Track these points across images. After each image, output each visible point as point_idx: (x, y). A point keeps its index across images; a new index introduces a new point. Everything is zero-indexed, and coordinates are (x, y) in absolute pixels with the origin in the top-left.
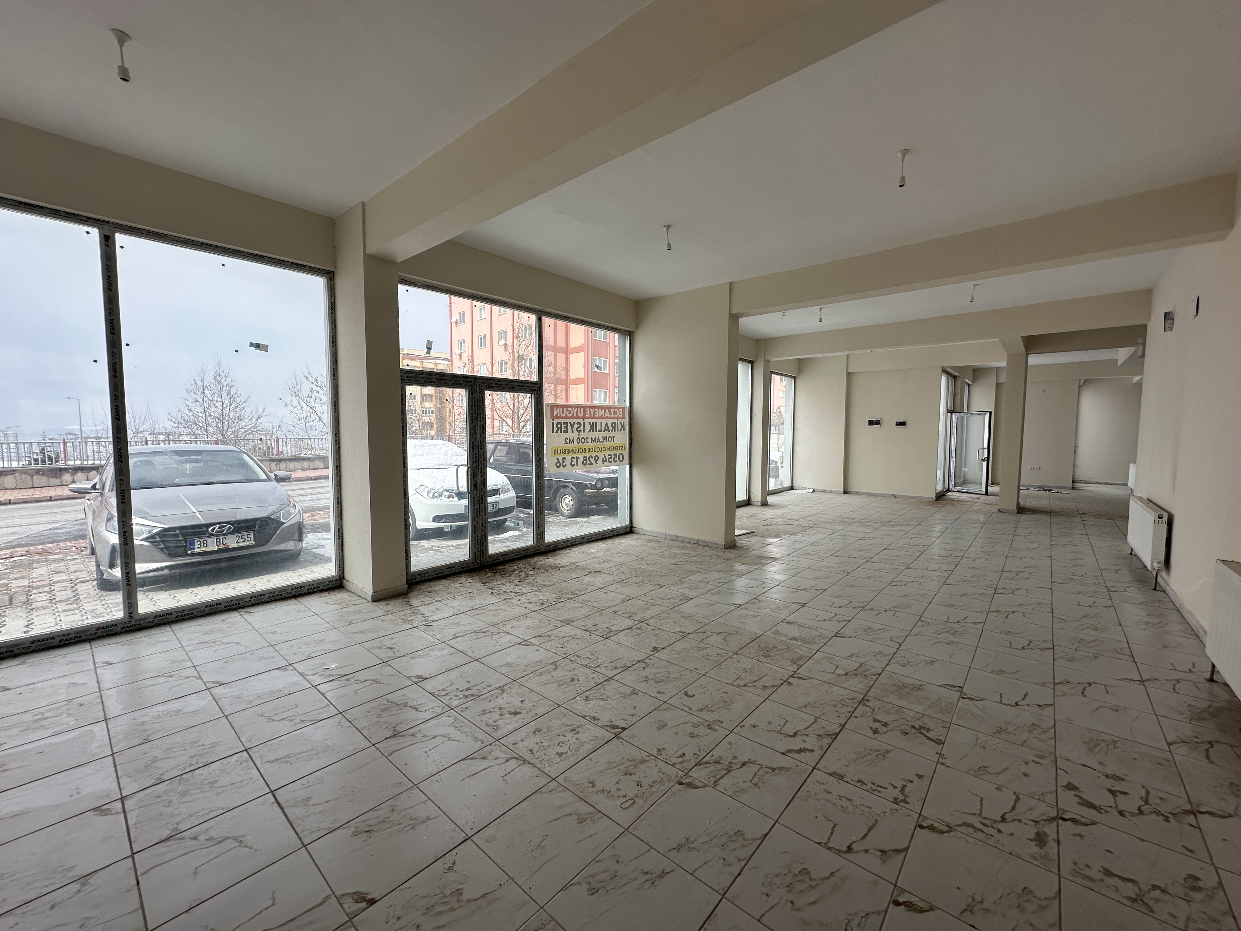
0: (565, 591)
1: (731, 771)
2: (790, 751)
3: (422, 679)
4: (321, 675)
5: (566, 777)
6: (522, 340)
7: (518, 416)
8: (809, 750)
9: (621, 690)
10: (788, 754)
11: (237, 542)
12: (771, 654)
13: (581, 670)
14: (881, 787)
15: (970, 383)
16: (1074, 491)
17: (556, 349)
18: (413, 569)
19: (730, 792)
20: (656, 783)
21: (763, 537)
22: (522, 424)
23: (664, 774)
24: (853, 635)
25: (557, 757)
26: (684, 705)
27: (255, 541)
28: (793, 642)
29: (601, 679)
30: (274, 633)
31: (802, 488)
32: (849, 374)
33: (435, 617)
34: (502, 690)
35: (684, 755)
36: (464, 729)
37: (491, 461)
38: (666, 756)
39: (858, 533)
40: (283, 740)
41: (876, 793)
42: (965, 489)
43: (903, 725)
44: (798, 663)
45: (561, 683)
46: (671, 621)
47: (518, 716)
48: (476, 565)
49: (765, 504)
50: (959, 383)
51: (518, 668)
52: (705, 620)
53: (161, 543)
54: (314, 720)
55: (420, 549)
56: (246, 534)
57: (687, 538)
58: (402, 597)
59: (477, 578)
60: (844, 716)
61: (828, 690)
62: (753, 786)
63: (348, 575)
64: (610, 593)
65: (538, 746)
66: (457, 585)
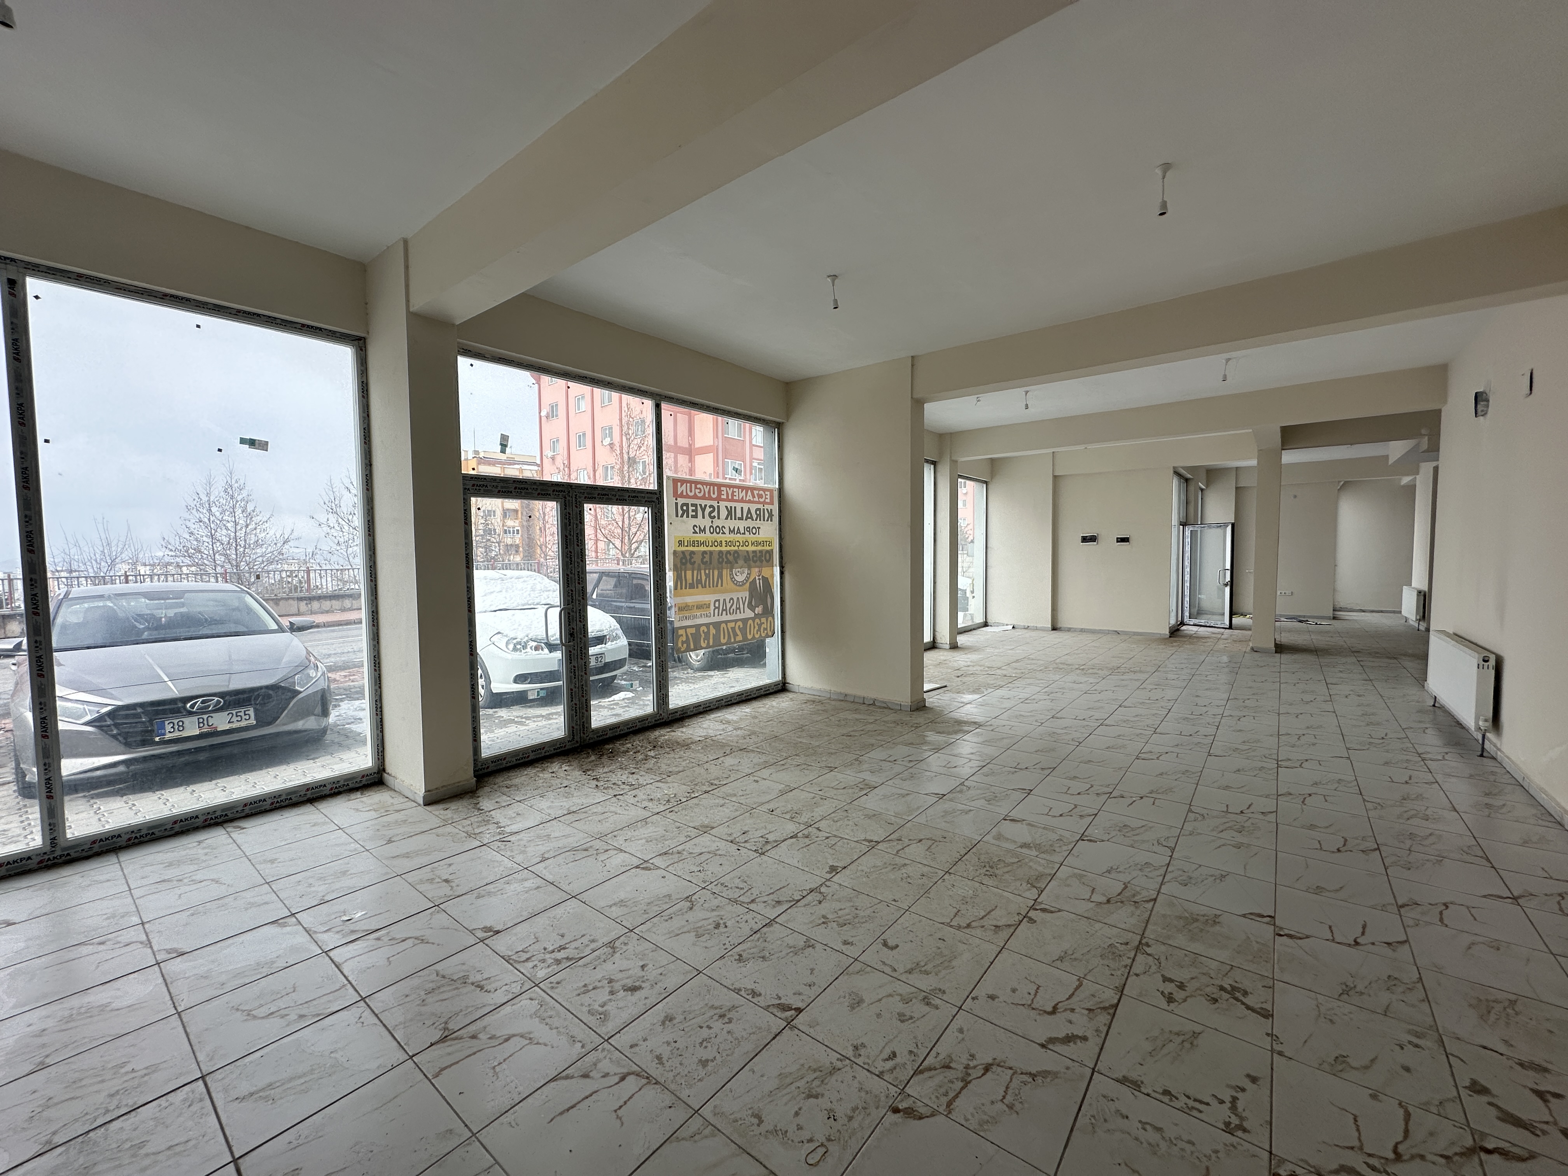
0: (699, 780)
1: (970, 1082)
2: (1052, 1040)
3: (491, 933)
4: (338, 932)
5: (715, 1107)
6: (632, 438)
7: (629, 536)
8: (1080, 1038)
9: (790, 941)
10: (1050, 1046)
11: (229, 722)
12: (997, 872)
13: (729, 908)
14: (1201, 1102)
15: (1204, 487)
16: (1336, 621)
17: (677, 450)
18: (485, 753)
19: (973, 1124)
20: (857, 1112)
21: (958, 693)
22: (634, 546)
23: (867, 1093)
24: (1106, 837)
25: (700, 1068)
26: (884, 963)
27: (256, 719)
28: (1024, 850)
29: (759, 923)
30: (272, 861)
31: (998, 624)
32: (1055, 478)
33: (514, 828)
34: (613, 948)
35: (894, 1055)
36: (556, 1022)
37: (594, 596)
38: (868, 1057)
39: (1081, 685)
40: (267, 1053)
41: (1195, 1113)
42: (1203, 621)
43: (1208, 986)
44: (1038, 885)
45: (700, 931)
46: (850, 823)
47: (638, 994)
48: (574, 744)
49: (954, 647)
50: (1192, 488)
51: (636, 909)
52: (898, 820)
53: (113, 727)
54: (319, 1015)
55: (497, 721)
56: (243, 710)
57: (860, 697)
58: (468, 796)
59: (575, 763)
60: (1119, 973)
61: (1088, 930)
62: (1007, 1109)
63: (390, 767)
64: (762, 782)
65: (669, 1048)
66: (547, 775)
